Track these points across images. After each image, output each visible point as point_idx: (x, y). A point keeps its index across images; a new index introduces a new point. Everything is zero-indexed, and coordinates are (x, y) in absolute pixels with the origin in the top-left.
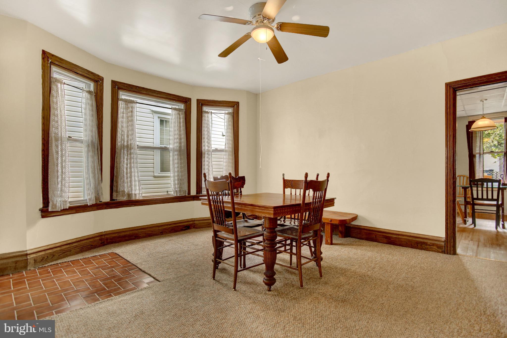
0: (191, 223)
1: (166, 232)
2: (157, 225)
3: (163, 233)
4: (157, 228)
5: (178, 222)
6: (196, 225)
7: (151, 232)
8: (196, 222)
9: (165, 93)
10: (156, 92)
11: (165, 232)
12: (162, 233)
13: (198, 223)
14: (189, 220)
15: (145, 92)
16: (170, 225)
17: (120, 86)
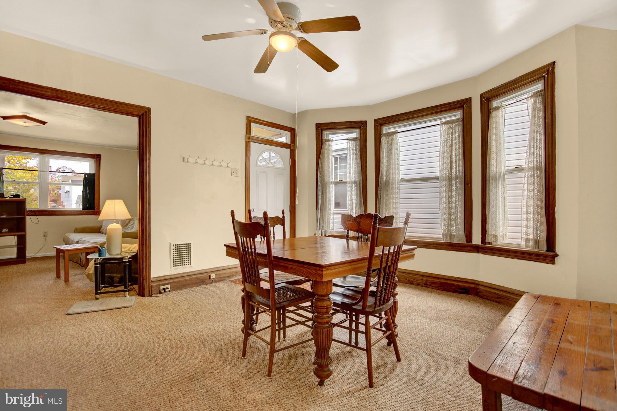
0: (473, 286)
1: (432, 286)
2: (420, 273)
3: (428, 286)
4: (421, 277)
5: (450, 278)
6: (480, 292)
7: (413, 280)
8: (481, 287)
9: (429, 107)
10: (418, 112)
11: (430, 285)
12: (426, 286)
13: (484, 290)
14: (469, 281)
15: (405, 118)
16: (438, 278)
17: (381, 122)
